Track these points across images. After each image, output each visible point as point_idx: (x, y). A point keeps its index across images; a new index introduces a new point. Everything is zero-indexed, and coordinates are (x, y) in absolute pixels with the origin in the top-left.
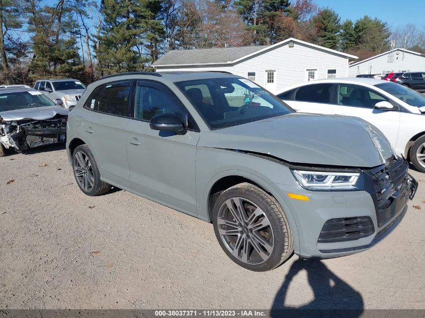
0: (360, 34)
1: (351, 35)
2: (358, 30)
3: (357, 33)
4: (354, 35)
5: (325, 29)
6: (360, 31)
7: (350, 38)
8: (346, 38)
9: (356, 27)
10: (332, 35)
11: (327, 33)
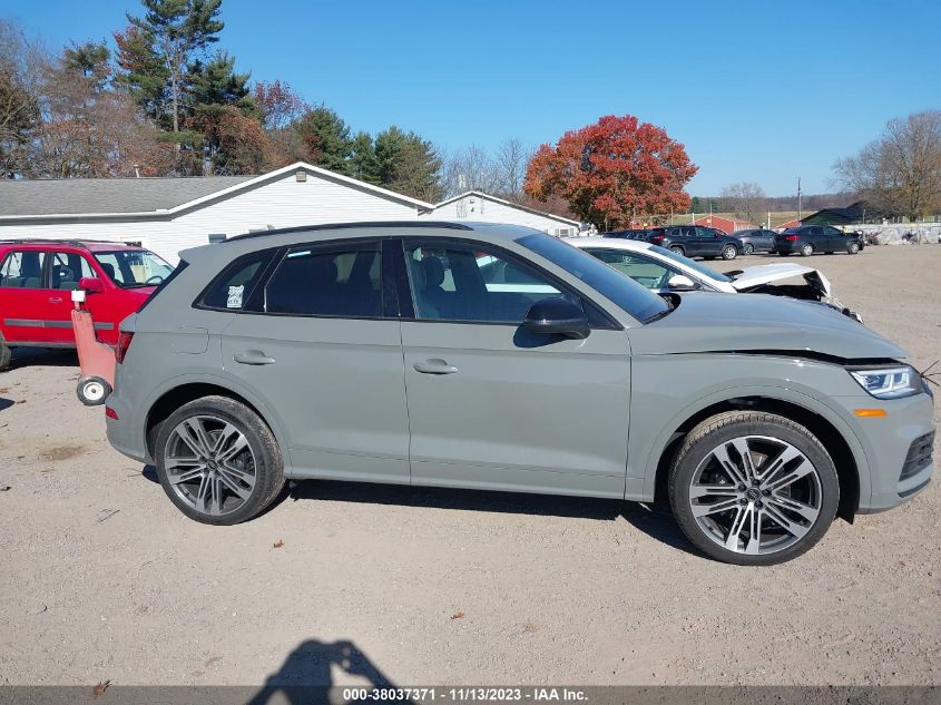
0: (389, 161)
1: (372, 163)
2: (383, 153)
3: (382, 159)
4: (377, 162)
5: (324, 148)
6: (387, 156)
7: (370, 168)
8: (364, 168)
9: (380, 148)
10: (339, 160)
11: (327, 155)
